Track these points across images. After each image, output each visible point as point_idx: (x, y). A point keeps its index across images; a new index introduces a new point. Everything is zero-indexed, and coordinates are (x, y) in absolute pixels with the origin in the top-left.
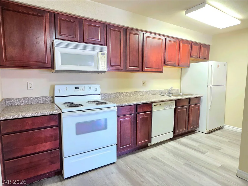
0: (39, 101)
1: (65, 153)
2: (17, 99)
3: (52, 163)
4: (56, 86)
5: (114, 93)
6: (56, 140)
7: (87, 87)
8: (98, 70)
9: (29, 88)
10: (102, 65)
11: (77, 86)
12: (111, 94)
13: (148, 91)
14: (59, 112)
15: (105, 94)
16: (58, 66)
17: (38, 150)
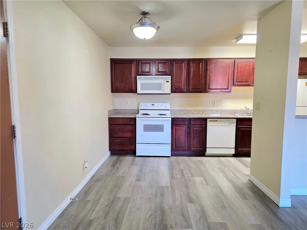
0: (131, 112)
2: (121, 109)
3: (131, 145)
4: (140, 103)
5: (183, 110)
6: (133, 132)
7: (160, 104)
8: (164, 93)
9: (127, 104)
10: (167, 90)
11: (153, 103)
12: (180, 110)
13: (219, 110)
14: (135, 117)
15: (175, 110)
16: (139, 91)
17: (124, 136)
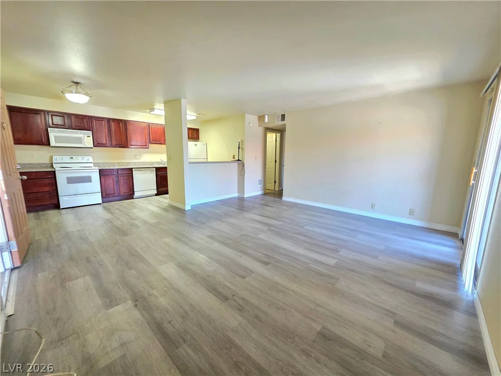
1: (60, 193)
3: (52, 199)
4: (54, 156)
5: (107, 163)
6: (53, 186)
8: (85, 147)
9: (32, 157)
10: (88, 144)
11: (71, 157)
13: (141, 162)
14: (54, 170)
15: (99, 163)
